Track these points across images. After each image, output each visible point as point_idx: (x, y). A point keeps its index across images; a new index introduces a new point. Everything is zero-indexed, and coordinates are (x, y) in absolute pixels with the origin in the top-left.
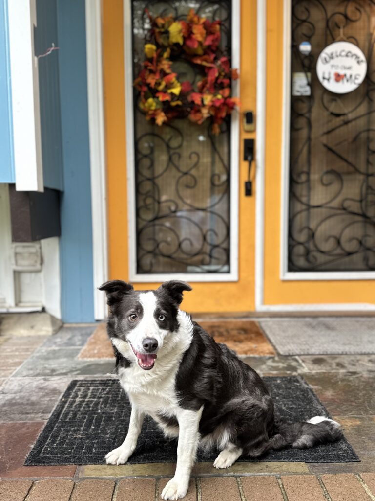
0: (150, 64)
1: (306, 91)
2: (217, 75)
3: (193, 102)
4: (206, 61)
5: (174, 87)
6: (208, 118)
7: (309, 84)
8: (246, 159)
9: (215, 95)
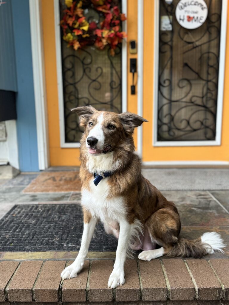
0: (69, 11)
1: (169, 28)
2: (111, 17)
3: (96, 35)
4: (105, 9)
5: (85, 26)
6: (106, 45)
7: (171, 23)
8: (131, 71)
9: (110, 31)
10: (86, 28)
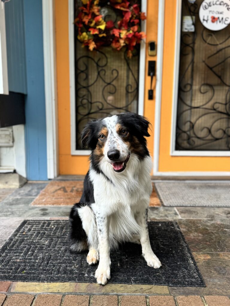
0: (85, 9)
1: (192, 29)
2: (130, 16)
3: (114, 35)
4: (123, 7)
5: (101, 25)
6: (124, 46)
7: (193, 24)
8: (149, 75)
9: (128, 31)
10: (103, 27)
